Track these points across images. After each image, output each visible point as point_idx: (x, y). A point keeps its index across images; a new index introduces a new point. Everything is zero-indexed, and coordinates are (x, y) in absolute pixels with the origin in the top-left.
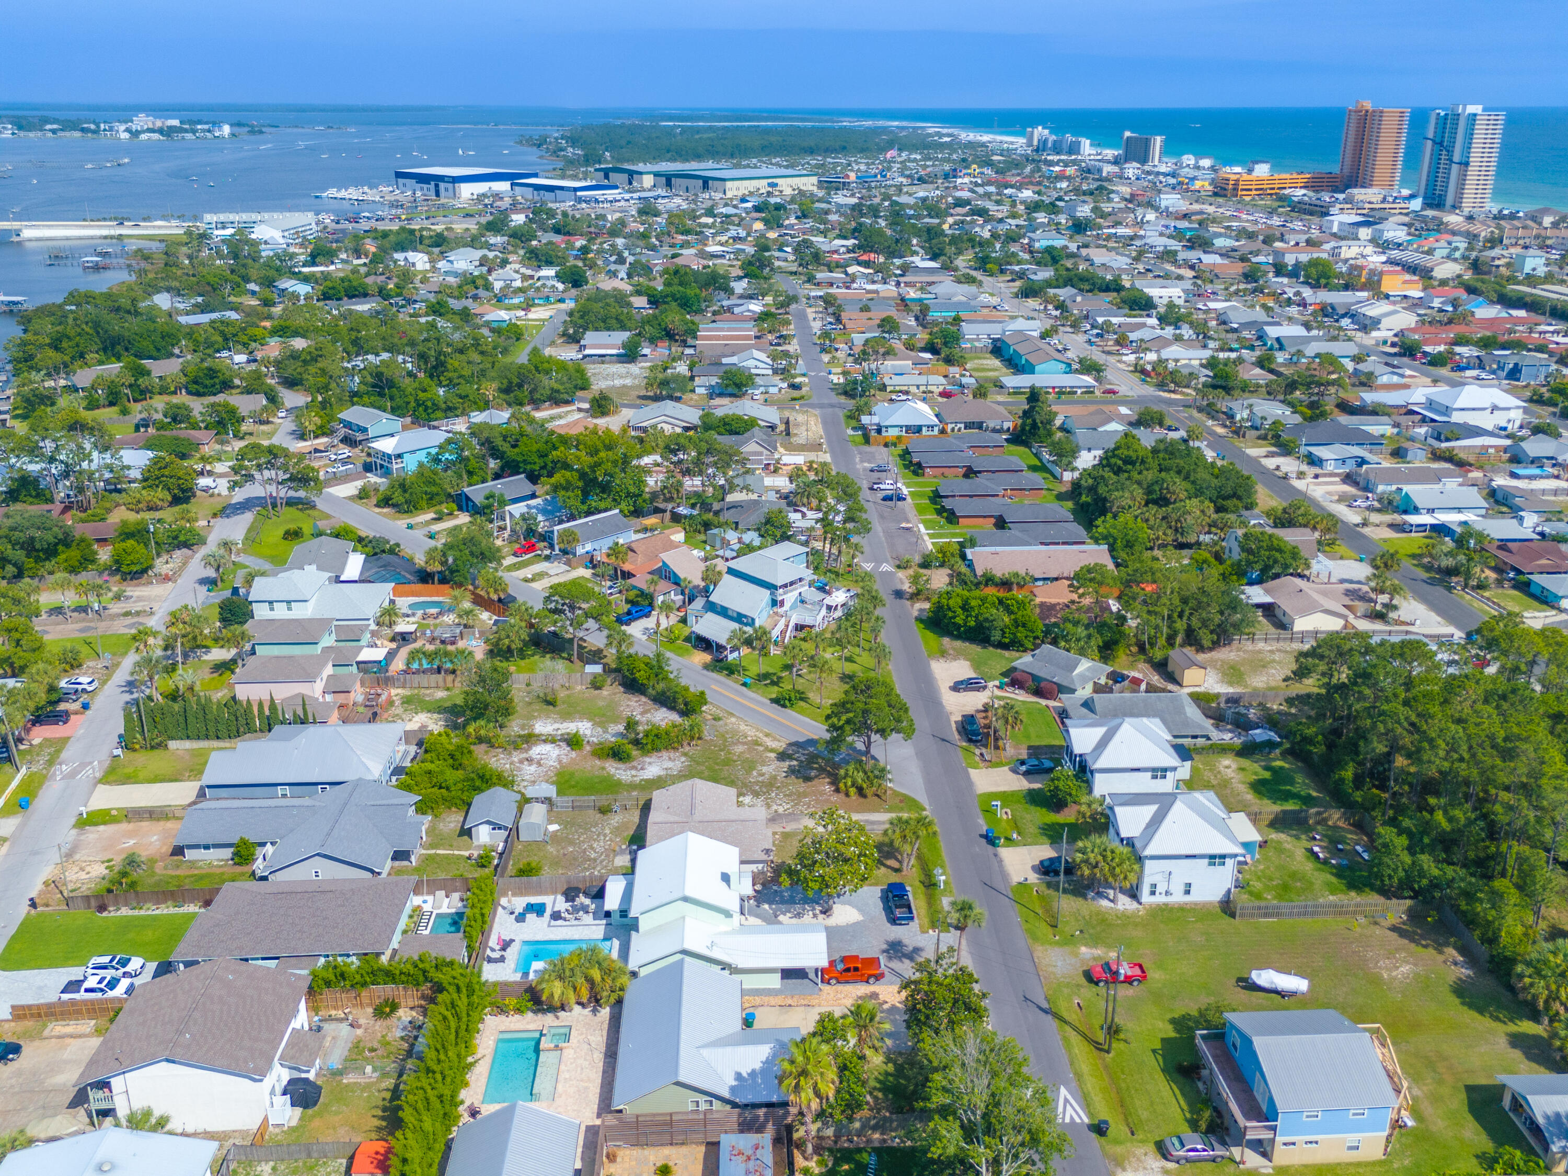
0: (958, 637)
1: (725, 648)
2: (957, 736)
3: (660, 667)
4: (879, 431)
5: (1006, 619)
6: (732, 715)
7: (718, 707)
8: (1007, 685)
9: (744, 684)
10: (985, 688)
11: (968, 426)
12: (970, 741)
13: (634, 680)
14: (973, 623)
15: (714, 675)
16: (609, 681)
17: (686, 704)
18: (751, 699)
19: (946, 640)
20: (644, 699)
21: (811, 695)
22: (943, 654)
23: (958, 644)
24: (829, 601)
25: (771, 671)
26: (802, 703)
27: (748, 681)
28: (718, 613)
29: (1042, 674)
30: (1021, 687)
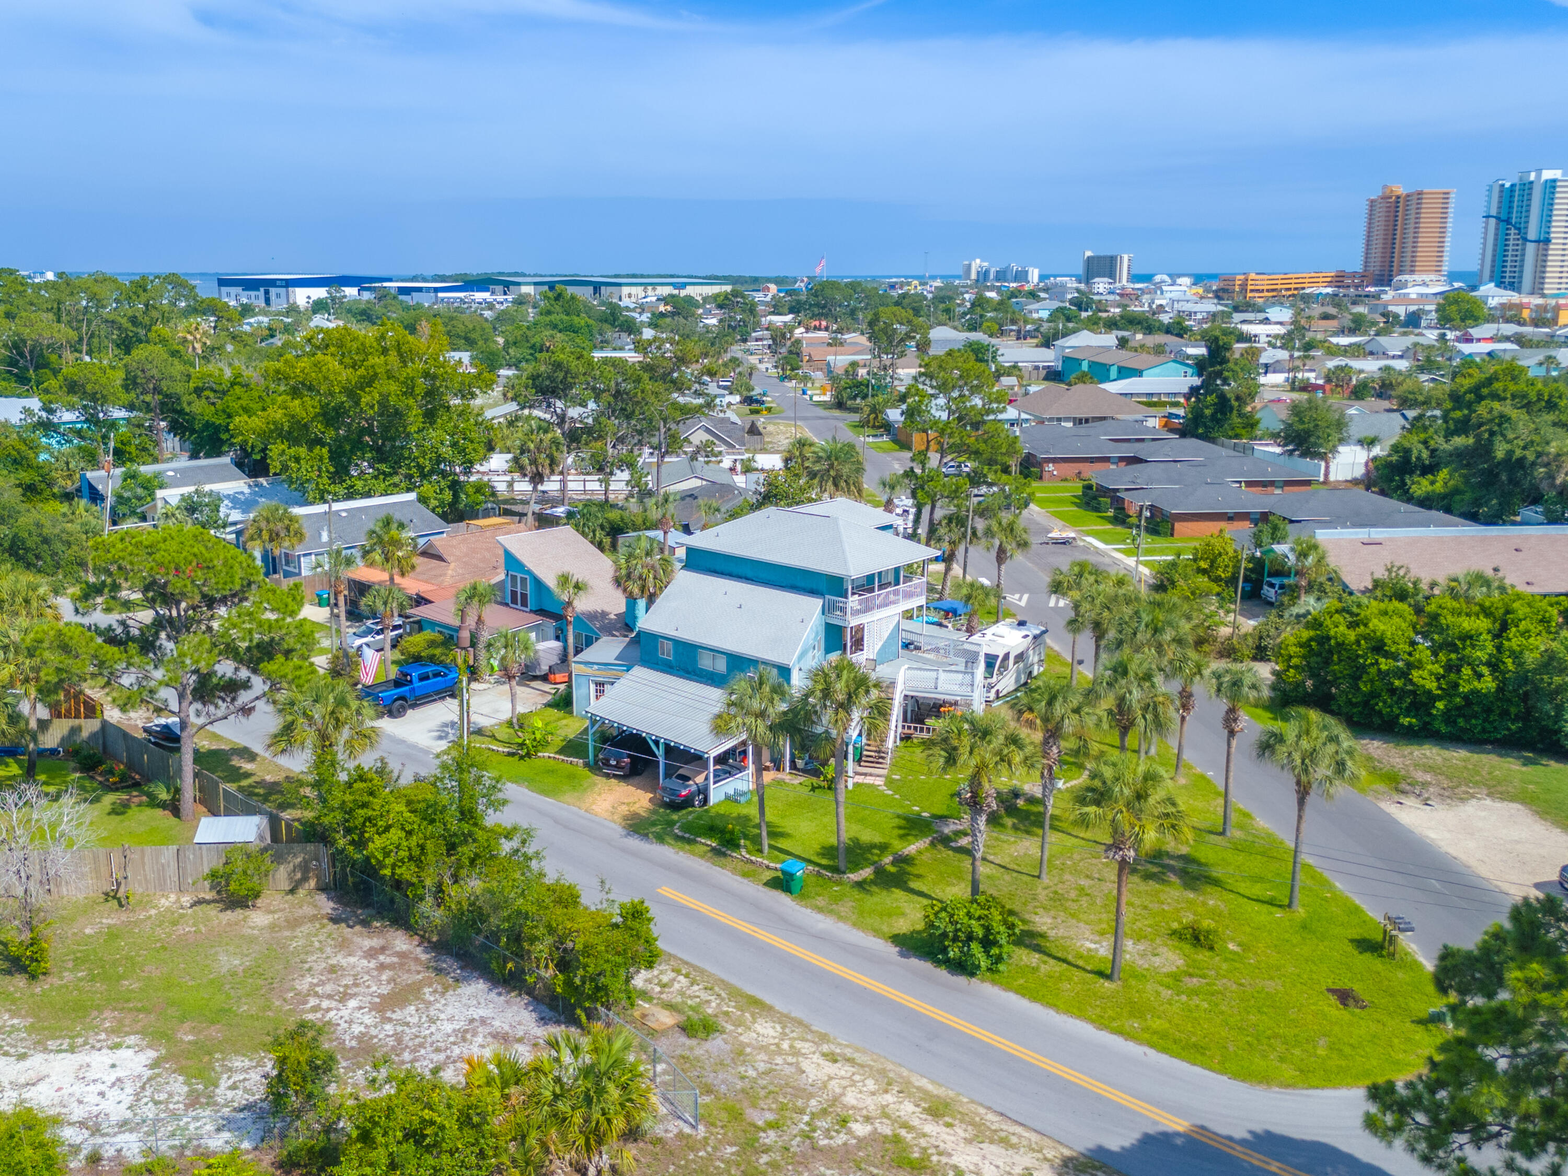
1: (697, 759)
3: (467, 814)
6: (754, 1004)
7: (695, 974)
9: (783, 883)
13: (369, 869)
15: (668, 853)
16: (282, 875)
17: (564, 964)
18: (821, 939)
20: (401, 942)
21: (1042, 922)
25: (867, 836)
26: (1025, 957)
27: (799, 870)
28: (667, 668)
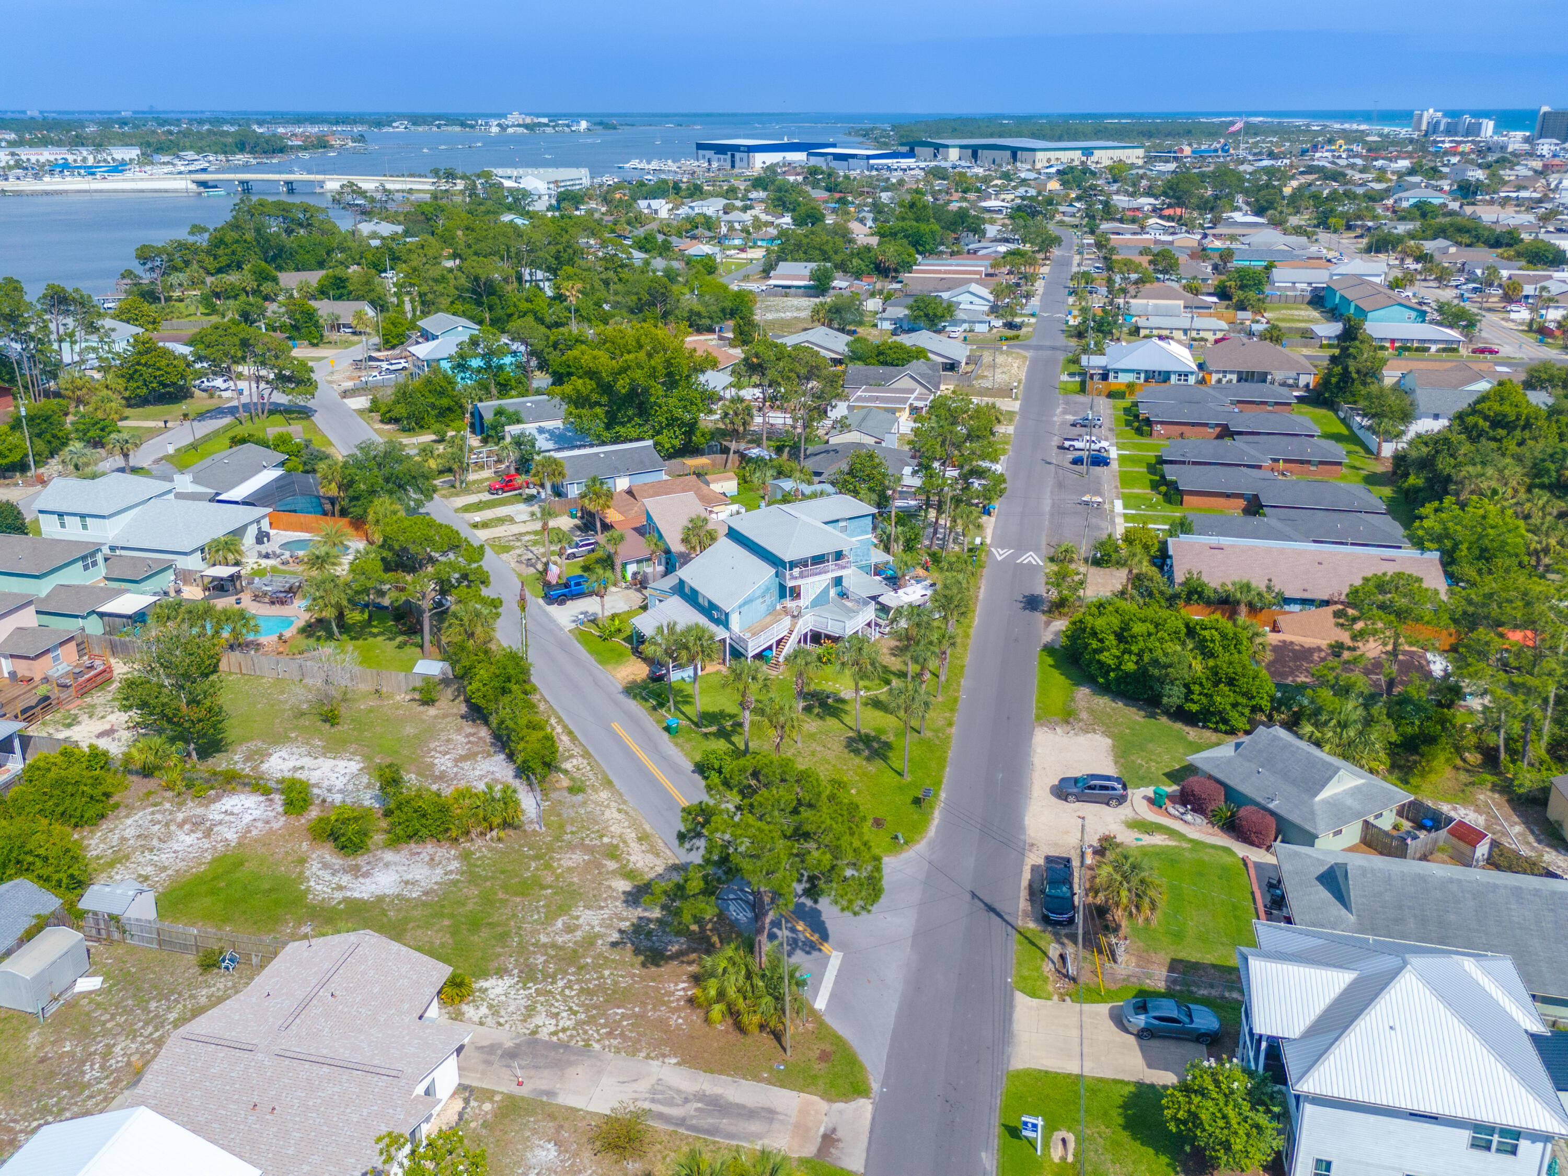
0: (1104, 689)
2: (1023, 904)
4: (1105, 377)
5: (1198, 666)
6: (608, 784)
8: (1172, 798)
9: (669, 728)
10: (1121, 800)
11: (1244, 377)
12: (1046, 920)
14: (1130, 666)
15: (633, 705)
18: (664, 759)
19: (1083, 692)
20: (483, 732)
22: (1068, 717)
23: (1103, 702)
24: (891, 598)
27: (682, 723)
29: (1246, 788)
30: (1199, 809)
